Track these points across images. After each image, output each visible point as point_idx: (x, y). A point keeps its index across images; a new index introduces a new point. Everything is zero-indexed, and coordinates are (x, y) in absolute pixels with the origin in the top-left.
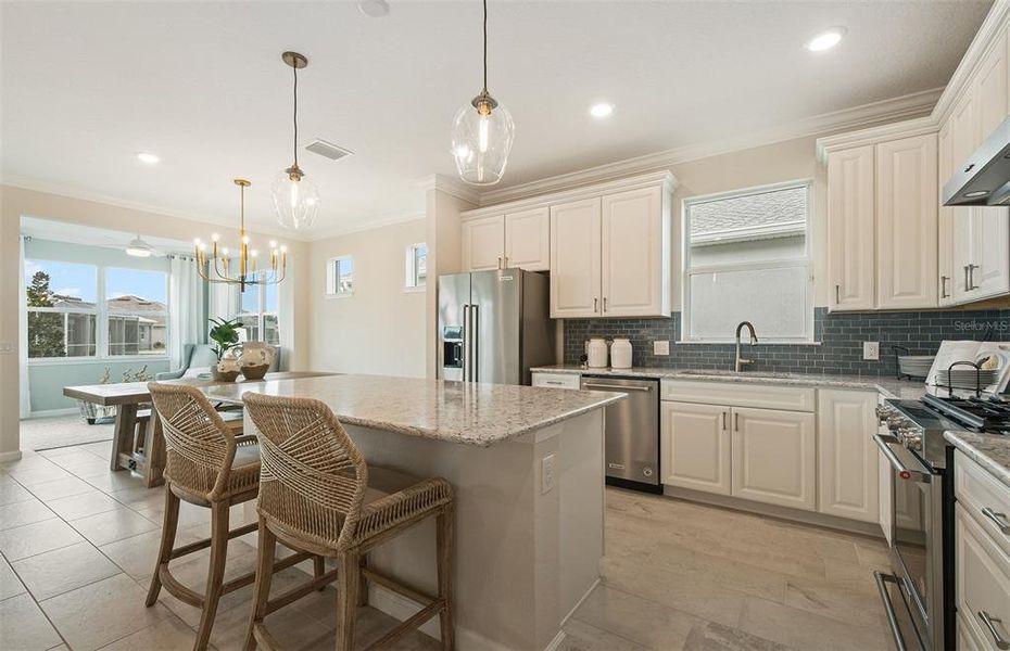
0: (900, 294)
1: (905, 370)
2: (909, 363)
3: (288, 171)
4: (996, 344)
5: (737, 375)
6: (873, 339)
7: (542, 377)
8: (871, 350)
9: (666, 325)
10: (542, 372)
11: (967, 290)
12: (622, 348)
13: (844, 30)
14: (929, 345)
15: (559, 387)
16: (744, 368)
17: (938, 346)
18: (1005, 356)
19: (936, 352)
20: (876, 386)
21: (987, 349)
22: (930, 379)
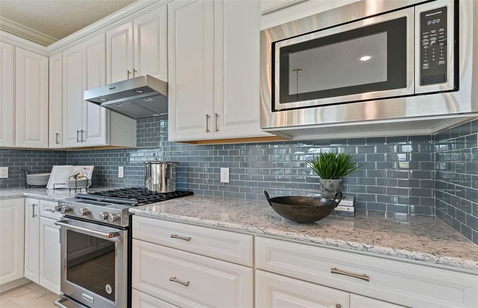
0: (28, 140)
1: (30, 183)
2: (33, 178)
4: (82, 167)
6: (4, 166)
11: (78, 141)
14: (47, 168)
17: (52, 168)
18: (87, 172)
19: (50, 172)
20: (25, 194)
21: (77, 169)
22: (50, 186)
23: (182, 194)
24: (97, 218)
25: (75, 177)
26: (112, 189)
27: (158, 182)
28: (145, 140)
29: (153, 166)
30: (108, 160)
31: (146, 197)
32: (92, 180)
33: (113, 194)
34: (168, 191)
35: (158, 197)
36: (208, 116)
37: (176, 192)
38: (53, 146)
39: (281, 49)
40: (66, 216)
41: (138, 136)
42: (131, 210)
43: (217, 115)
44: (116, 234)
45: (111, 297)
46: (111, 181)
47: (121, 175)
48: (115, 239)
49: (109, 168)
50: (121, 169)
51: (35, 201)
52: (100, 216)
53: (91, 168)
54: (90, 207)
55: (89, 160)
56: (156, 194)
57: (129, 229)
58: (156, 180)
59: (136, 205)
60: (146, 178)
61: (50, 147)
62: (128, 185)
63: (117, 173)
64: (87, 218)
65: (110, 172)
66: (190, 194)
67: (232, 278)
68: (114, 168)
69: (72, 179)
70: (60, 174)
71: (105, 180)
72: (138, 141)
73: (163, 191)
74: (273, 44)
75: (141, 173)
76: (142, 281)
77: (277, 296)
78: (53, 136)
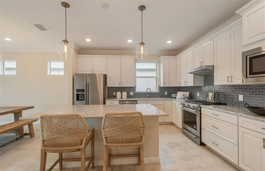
1: (172, 96)
2: (173, 95)
3: (63, 41)
4: (186, 92)
5: (147, 99)
6: (166, 91)
7: (108, 102)
8: (166, 93)
9: (133, 89)
10: (109, 101)
11: (185, 85)
12: (125, 94)
13: (172, 41)
15: (113, 104)
16: (148, 97)
18: (187, 94)
19: (177, 93)
20: (172, 99)
21: (184, 93)
22: (177, 98)
23: (220, 104)
24: (191, 107)
25: (184, 95)
26: (195, 100)
27: (211, 99)
28: (207, 83)
29: (209, 93)
30: (194, 90)
31: (206, 103)
32: (189, 97)
33: (195, 101)
34: (215, 102)
35: (210, 104)
36: (228, 77)
37: (218, 103)
38: (178, 86)
39: (249, 58)
40: (183, 106)
41: (204, 82)
42: (201, 106)
43: (231, 76)
44: (197, 112)
45: (196, 129)
46: (195, 97)
47: (198, 95)
48: (196, 113)
49: (194, 93)
50: (198, 94)
51: (175, 102)
52: (192, 107)
53: (189, 93)
54: (189, 104)
55: (187, 90)
56: (210, 102)
57: (200, 111)
58: (210, 99)
59: (202, 105)
60: (206, 97)
61: (177, 86)
62: (201, 99)
63: (197, 95)
64: (189, 107)
65: (195, 95)
66: (225, 104)
67: (231, 128)
68: (196, 93)
69: (183, 96)
70: (180, 94)
71: (193, 97)
72: (204, 83)
73: (213, 102)
74: (246, 57)
75: (205, 95)
76: (204, 126)
77: (245, 135)
78: (177, 83)
